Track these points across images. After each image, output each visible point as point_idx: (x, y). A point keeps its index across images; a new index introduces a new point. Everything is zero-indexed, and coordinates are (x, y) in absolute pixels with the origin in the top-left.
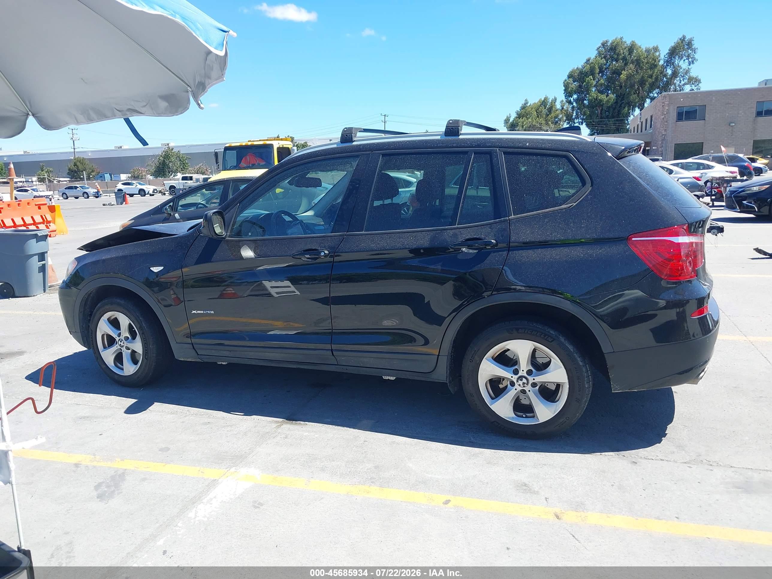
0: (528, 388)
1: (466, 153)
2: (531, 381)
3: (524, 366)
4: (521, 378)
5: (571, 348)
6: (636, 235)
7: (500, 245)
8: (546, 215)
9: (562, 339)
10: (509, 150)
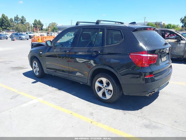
0: (105, 90)
1: (98, 29)
2: (106, 89)
3: (105, 84)
4: (104, 87)
5: (114, 81)
6: (132, 53)
7: (101, 53)
8: (112, 46)
9: (112, 79)
10: (108, 28)
